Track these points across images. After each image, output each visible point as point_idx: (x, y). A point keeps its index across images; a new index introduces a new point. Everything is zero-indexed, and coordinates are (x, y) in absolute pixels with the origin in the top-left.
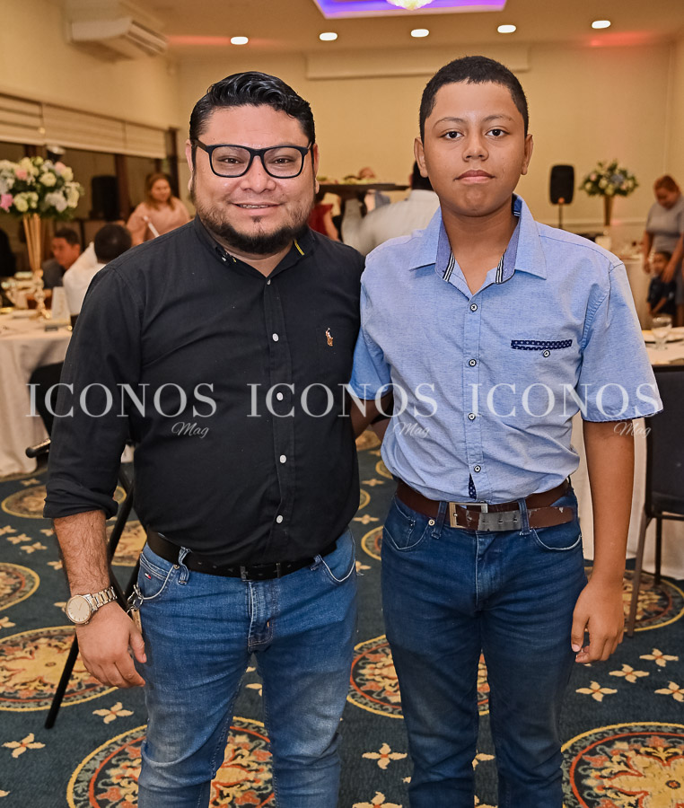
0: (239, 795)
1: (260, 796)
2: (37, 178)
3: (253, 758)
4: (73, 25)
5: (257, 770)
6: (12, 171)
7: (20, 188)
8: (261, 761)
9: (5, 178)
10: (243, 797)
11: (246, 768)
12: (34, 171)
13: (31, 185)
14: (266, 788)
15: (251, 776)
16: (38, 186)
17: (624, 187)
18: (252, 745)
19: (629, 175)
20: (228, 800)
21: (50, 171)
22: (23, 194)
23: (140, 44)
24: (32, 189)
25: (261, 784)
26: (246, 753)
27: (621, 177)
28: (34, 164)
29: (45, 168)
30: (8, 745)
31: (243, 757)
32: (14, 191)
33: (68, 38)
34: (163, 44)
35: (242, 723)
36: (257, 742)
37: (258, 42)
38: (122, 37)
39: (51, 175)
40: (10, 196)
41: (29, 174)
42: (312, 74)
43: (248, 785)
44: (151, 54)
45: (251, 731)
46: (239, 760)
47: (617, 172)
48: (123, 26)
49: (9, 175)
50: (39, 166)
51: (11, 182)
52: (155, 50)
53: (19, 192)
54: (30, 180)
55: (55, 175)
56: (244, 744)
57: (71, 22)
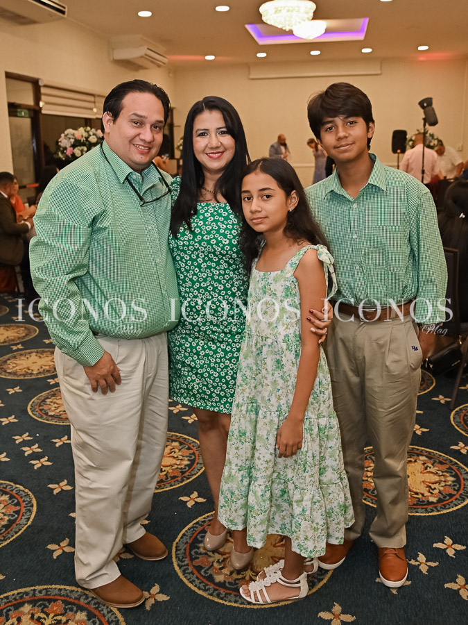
0: (170, 471)
1: (181, 472)
2: (87, 138)
3: (180, 453)
4: (115, 51)
5: (181, 460)
6: (73, 135)
7: (77, 144)
8: (184, 455)
9: (70, 138)
10: (172, 472)
11: (176, 458)
12: (85, 134)
13: (83, 142)
14: (185, 469)
15: (178, 462)
16: (87, 143)
17: (432, 144)
18: (181, 447)
19: (435, 137)
20: (164, 473)
21: (94, 134)
22: (79, 147)
23: (153, 61)
24: (83, 144)
25: (183, 466)
26: (177, 451)
27: (431, 138)
28: (85, 131)
29: (91, 133)
30: (54, 441)
31: (175, 452)
32: (74, 146)
33: (112, 59)
34: (165, 60)
35: (177, 436)
36: (184, 446)
37: (220, 58)
38: (142, 57)
39: (94, 137)
40: (72, 148)
41: (82, 136)
42: (251, 77)
43: (176, 466)
44: (159, 66)
45: (181, 440)
46: (173, 454)
47: (428, 135)
48: (143, 51)
49: (72, 137)
50: (88, 132)
51: (72, 141)
52: (161, 64)
53: (77, 146)
54: (83, 139)
55: (97, 137)
56: (176, 446)
57: (113, 49)
